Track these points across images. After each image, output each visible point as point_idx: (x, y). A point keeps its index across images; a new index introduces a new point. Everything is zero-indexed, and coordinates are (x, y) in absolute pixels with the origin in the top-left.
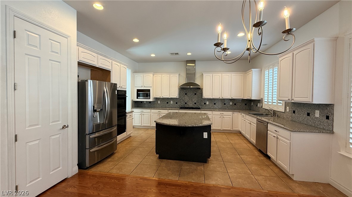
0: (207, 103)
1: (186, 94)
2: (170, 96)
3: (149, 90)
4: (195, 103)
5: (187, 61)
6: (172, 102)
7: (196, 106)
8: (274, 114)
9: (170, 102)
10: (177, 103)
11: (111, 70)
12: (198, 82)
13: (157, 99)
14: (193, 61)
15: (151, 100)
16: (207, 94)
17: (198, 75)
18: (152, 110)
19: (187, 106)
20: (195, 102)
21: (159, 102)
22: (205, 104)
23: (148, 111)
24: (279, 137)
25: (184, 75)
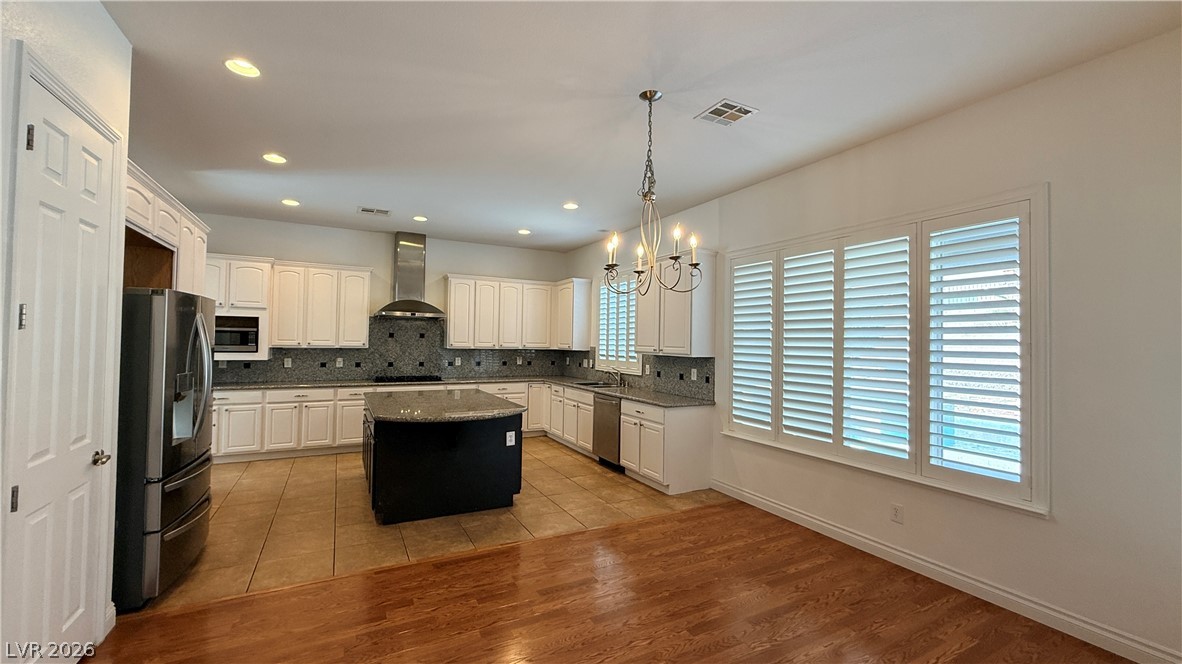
0: (458, 362)
1: (391, 335)
2: (337, 340)
3: (254, 322)
4: (421, 364)
5: (398, 232)
6: (340, 363)
7: (423, 372)
8: (623, 380)
9: (335, 361)
10: (358, 365)
11: (175, 250)
12: (431, 298)
13: (278, 352)
14: (420, 238)
15: (263, 355)
16: (458, 336)
17: (431, 280)
18: (268, 392)
19: (396, 374)
20: (422, 359)
21: (288, 363)
22: (450, 364)
23: (254, 395)
24: (643, 422)
25: (385, 274)
